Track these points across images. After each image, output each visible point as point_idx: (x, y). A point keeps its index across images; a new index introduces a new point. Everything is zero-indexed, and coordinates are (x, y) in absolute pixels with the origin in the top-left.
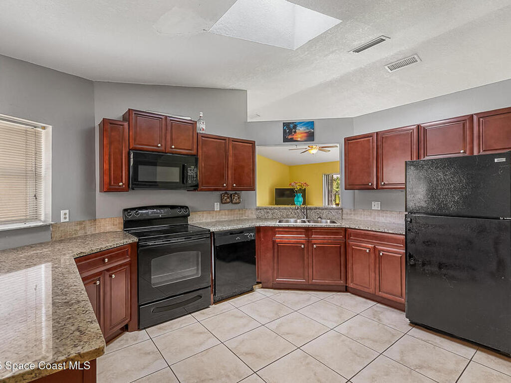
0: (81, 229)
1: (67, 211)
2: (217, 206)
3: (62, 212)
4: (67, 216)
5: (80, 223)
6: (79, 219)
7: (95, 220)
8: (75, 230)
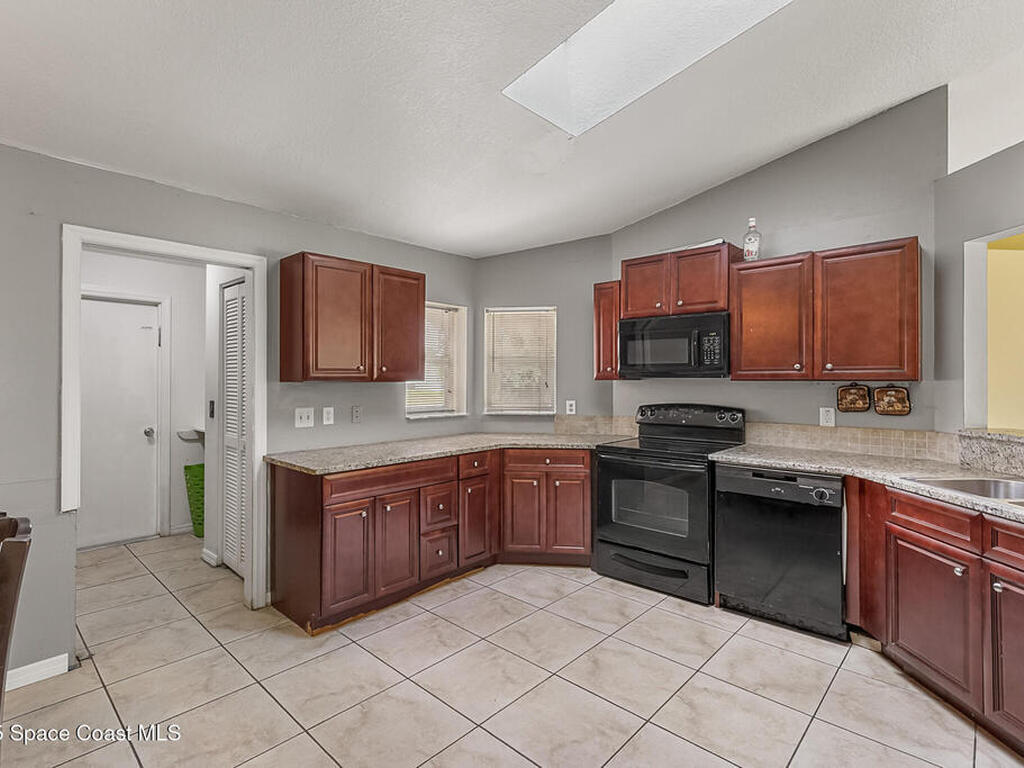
0: (590, 426)
1: (573, 402)
2: (827, 416)
3: (568, 403)
4: (574, 407)
5: (591, 419)
6: (590, 414)
7: (612, 417)
8: (585, 427)
